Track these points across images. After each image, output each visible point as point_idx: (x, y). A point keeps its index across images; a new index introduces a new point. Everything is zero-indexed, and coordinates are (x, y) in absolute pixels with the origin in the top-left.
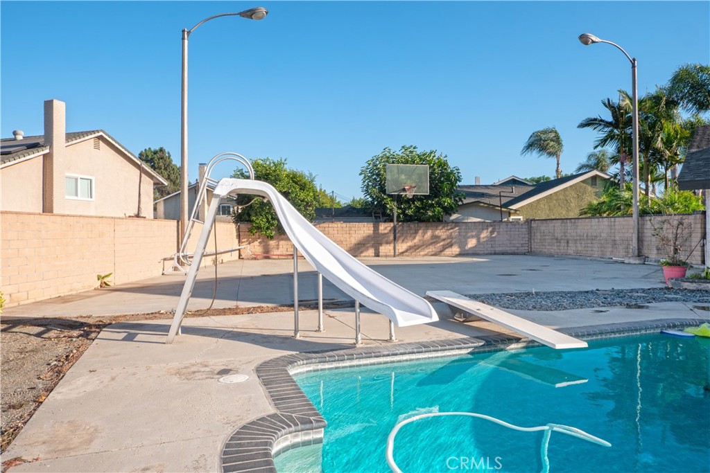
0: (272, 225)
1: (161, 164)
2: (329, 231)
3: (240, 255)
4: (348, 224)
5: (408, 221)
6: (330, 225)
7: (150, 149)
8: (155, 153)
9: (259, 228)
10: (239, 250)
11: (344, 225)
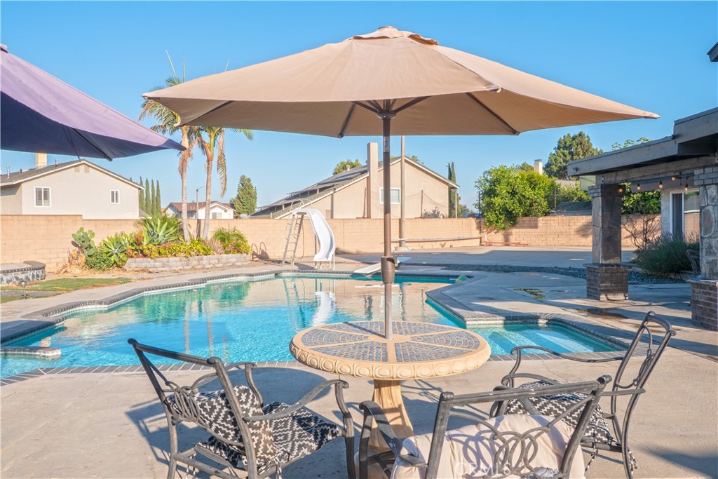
0: (500, 219)
1: (580, 150)
2: (550, 224)
3: (481, 242)
4: (568, 218)
5: (629, 213)
6: (552, 218)
7: (569, 135)
8: (574, 138)
9: (491, 222)
10: (480, 238)
11: (564, 218)
